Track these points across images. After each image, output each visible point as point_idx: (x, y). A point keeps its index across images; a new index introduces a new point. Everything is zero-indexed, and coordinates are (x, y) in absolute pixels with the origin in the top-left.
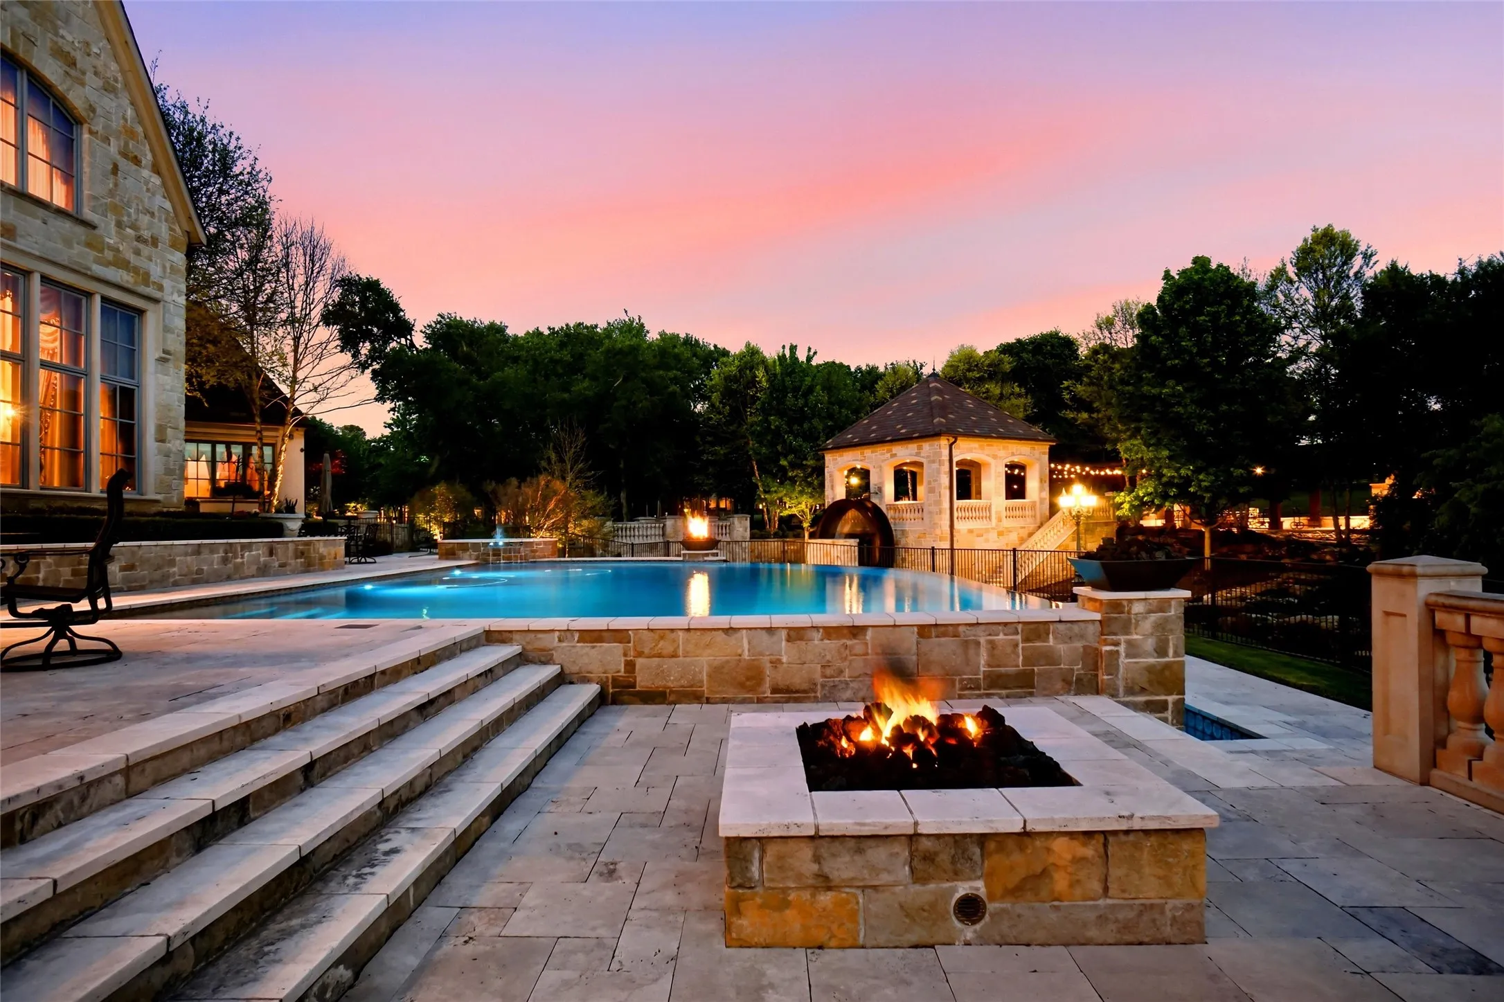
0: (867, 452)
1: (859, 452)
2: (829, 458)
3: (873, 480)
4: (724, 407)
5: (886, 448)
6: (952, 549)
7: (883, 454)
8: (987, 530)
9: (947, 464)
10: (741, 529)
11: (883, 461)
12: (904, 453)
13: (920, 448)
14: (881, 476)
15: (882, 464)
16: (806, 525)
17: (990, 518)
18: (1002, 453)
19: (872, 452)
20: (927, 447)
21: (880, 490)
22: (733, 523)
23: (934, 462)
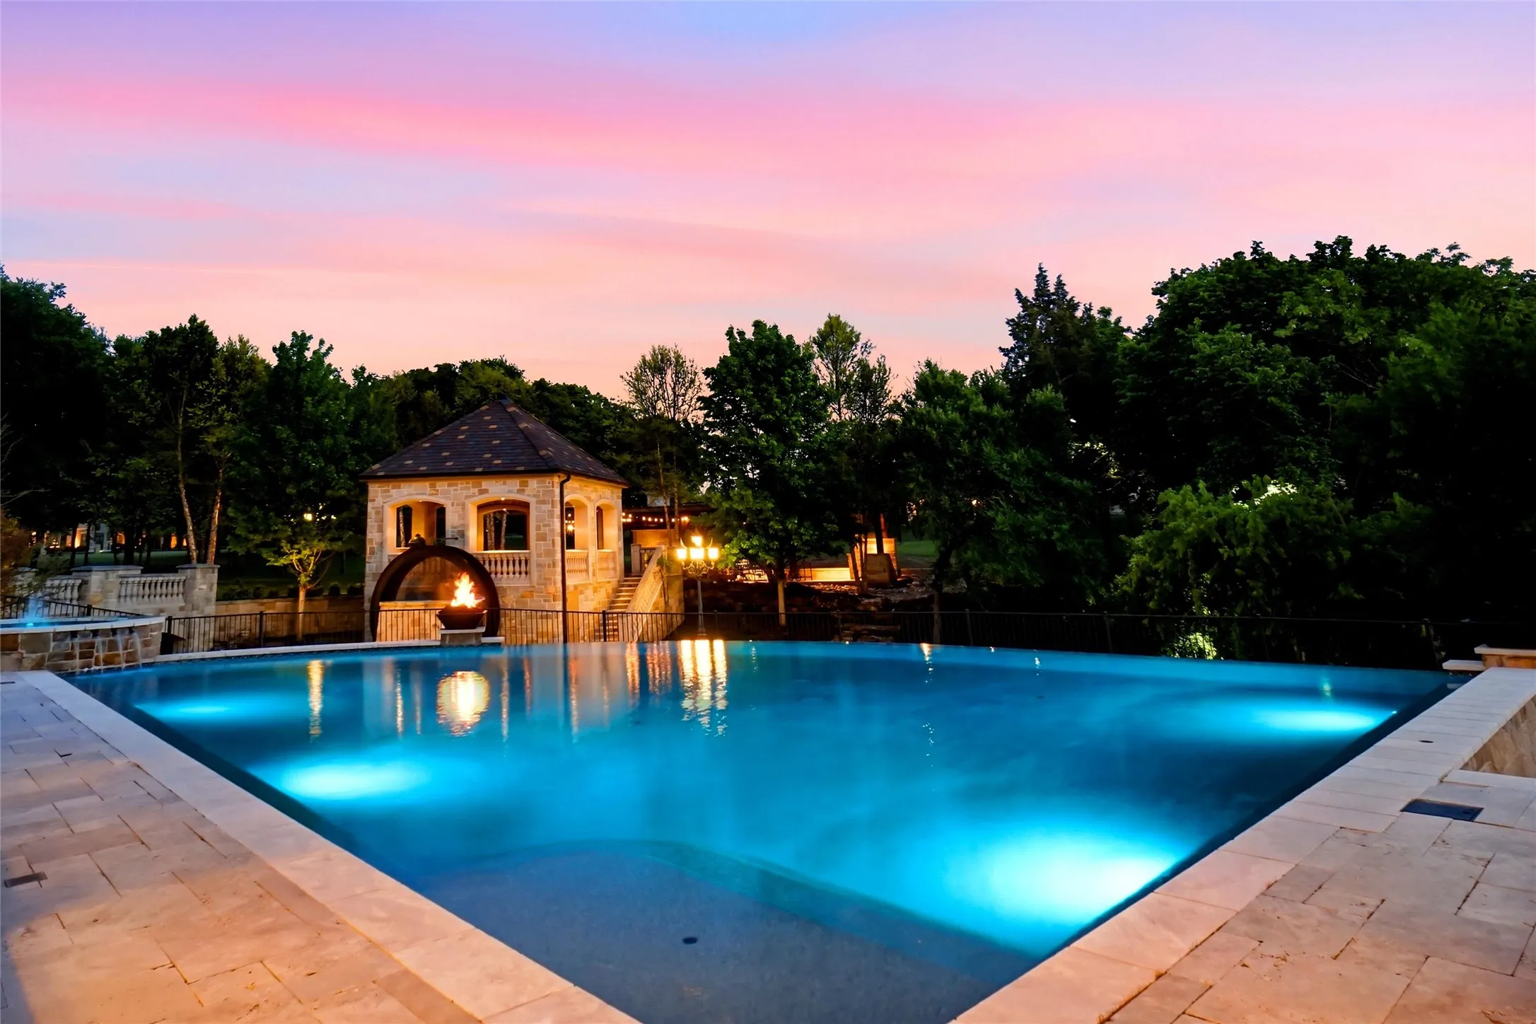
0: (442, 485)
1: (427, 484)
2: (375, 490)
3: (451, 520)
4: (152, 402)
5: (471, 481)
6: (565, 612)
7: (469, 488)
8: (585, 586)
9: (559, 506)
10: (204, 587)
11: (467, 497)
12: (501, 490)
13: (524, 484)
14: (464, 516)
15: (466, 501)
16: (303, 579)
17: (587, 571)
18: (593, 496)
19: (449, 485)
20: (534, 483)
21: (462, 535)
22: (194, 578)
23: (543, 502)
